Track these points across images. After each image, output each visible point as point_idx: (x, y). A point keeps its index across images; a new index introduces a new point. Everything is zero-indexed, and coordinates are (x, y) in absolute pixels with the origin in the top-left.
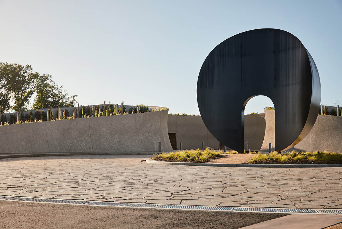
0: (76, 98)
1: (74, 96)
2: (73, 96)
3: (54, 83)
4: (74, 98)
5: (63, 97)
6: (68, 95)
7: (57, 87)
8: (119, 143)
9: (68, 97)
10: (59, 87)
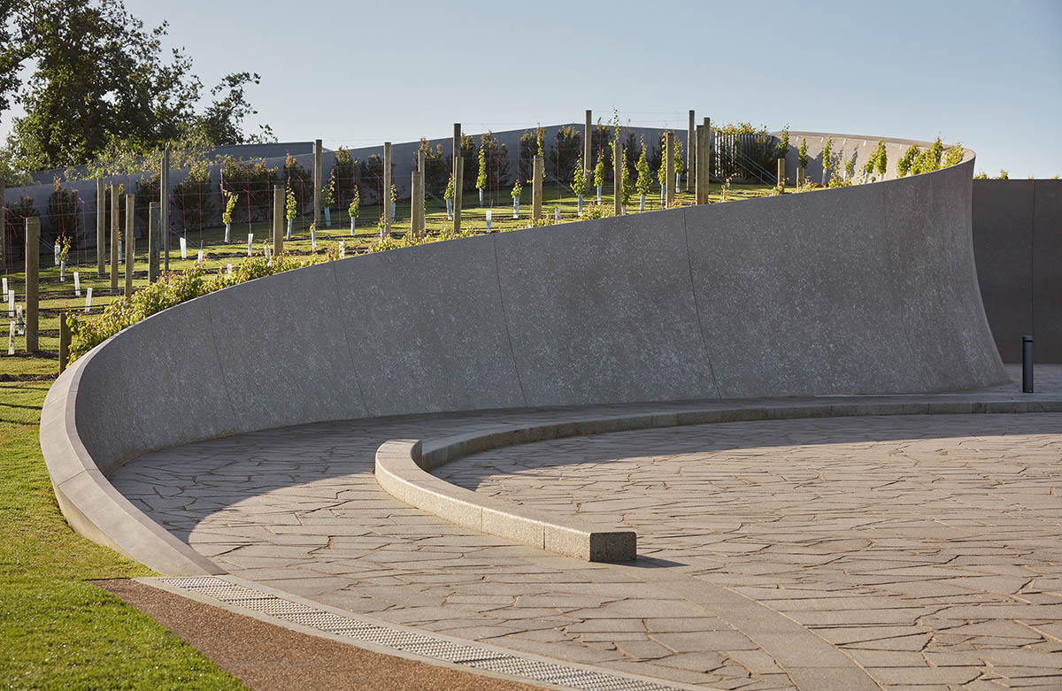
0: (247, 88)
1: (234, 81)
2: (229, 78)
3: (122, 11)
4: (237, 88)
5: (168, 81)
6: (193, 71)
7: (140, 31)
8: (829, 348)
9: (195, 81)
10: (147, 30)
